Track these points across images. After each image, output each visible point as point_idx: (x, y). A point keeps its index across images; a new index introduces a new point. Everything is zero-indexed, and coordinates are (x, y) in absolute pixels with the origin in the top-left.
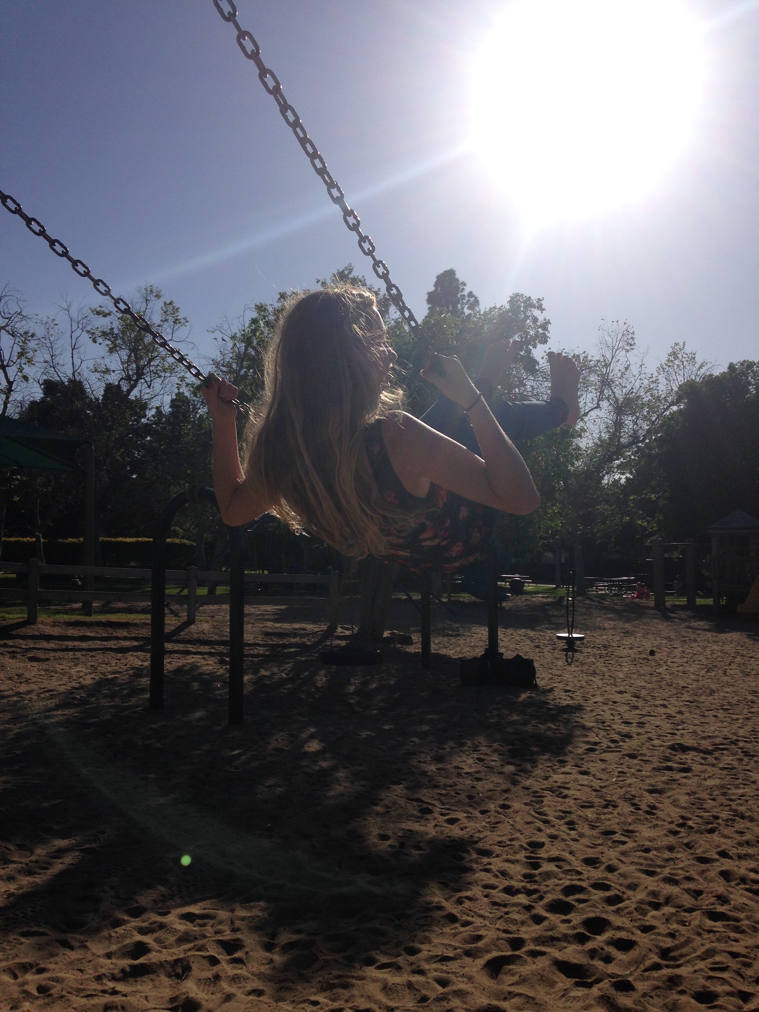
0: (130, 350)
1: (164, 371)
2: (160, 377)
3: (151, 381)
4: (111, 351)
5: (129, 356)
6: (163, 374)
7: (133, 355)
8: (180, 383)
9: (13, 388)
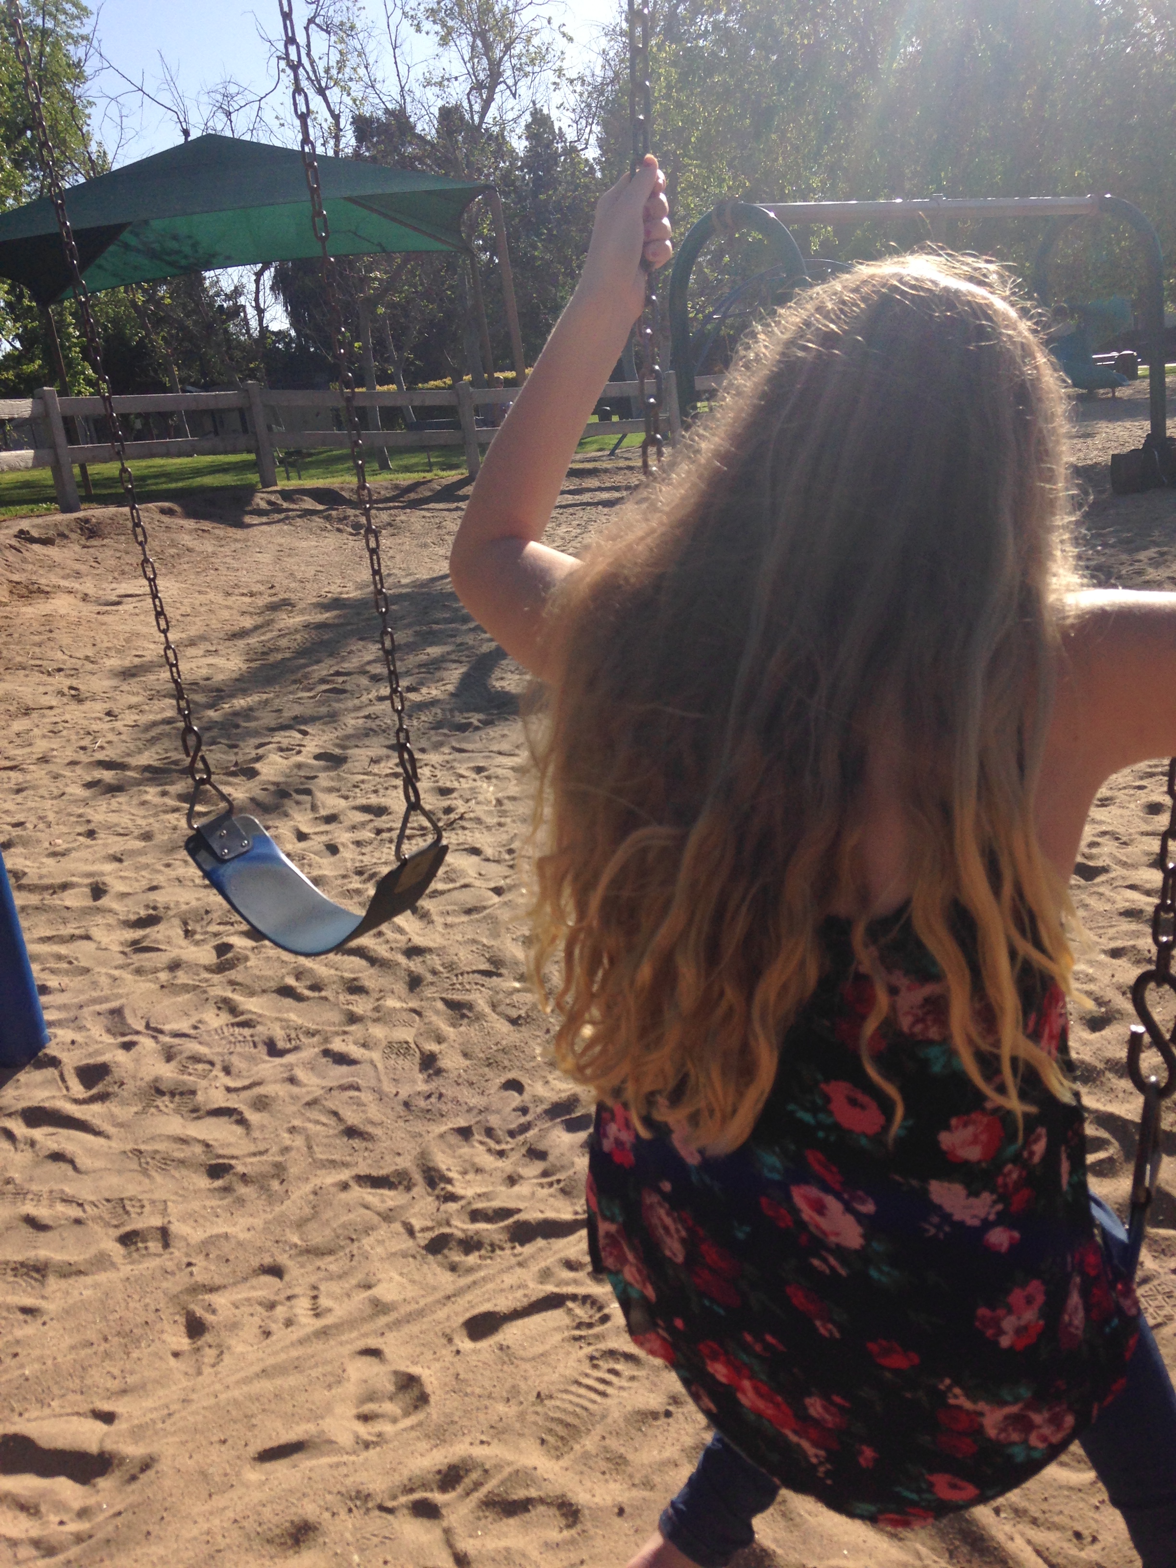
0: (474, 35)
1: (532, 62)
2: (526, 75)
3: (516, 84)
4: (444, 41)
5: (473, 47)
6: (528, 69)
7: (479, 43)
8: (558, 80)
9: (342, 126)
